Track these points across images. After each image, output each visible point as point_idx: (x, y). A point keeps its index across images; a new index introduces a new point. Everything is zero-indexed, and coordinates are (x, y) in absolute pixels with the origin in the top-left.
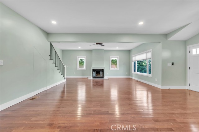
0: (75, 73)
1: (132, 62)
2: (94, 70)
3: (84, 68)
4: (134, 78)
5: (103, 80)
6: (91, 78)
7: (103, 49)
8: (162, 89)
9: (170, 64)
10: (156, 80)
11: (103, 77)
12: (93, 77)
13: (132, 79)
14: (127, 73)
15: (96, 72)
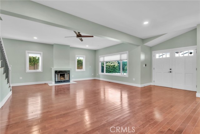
0: (21, 78)
1: (100, 63)
2: (56, 72)
3: (40, 69)
4: (101, 79)
5: (69, 84)
6: (52, 84)
7: (69, 46)
8: (141, 88)
9: (144, 66)
10: (134, 79)
11: (69, 81)
12: (56, 82)
13: (99, 80)
14: (93, 74)
15: (59, 75)
